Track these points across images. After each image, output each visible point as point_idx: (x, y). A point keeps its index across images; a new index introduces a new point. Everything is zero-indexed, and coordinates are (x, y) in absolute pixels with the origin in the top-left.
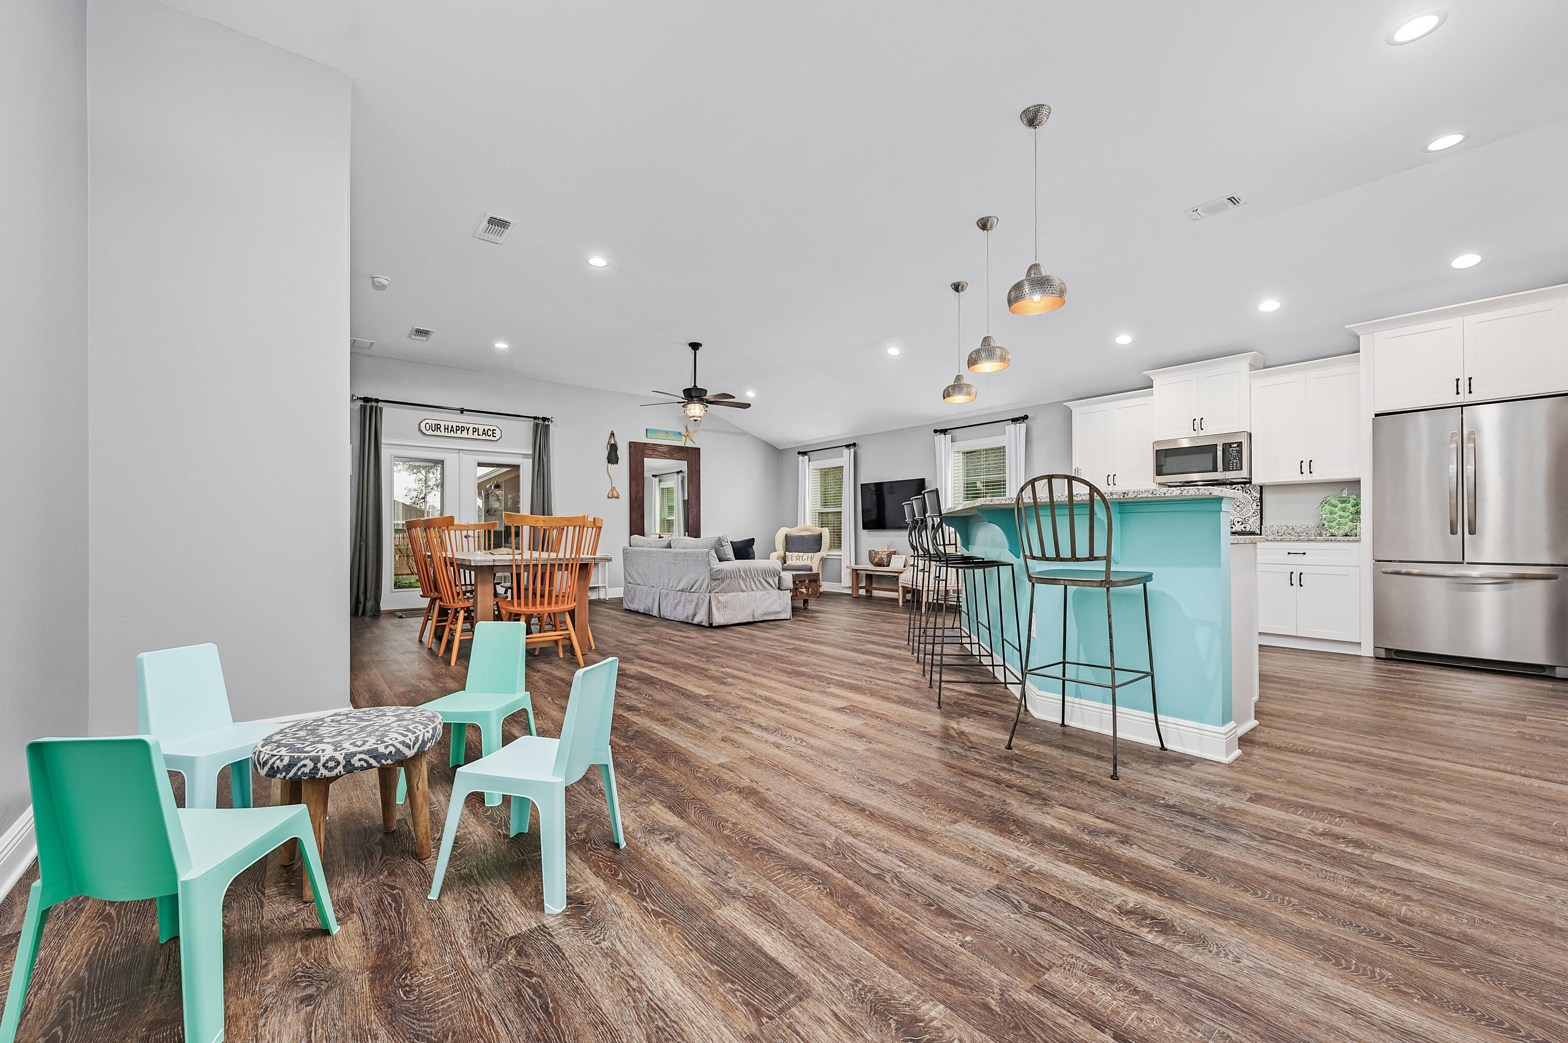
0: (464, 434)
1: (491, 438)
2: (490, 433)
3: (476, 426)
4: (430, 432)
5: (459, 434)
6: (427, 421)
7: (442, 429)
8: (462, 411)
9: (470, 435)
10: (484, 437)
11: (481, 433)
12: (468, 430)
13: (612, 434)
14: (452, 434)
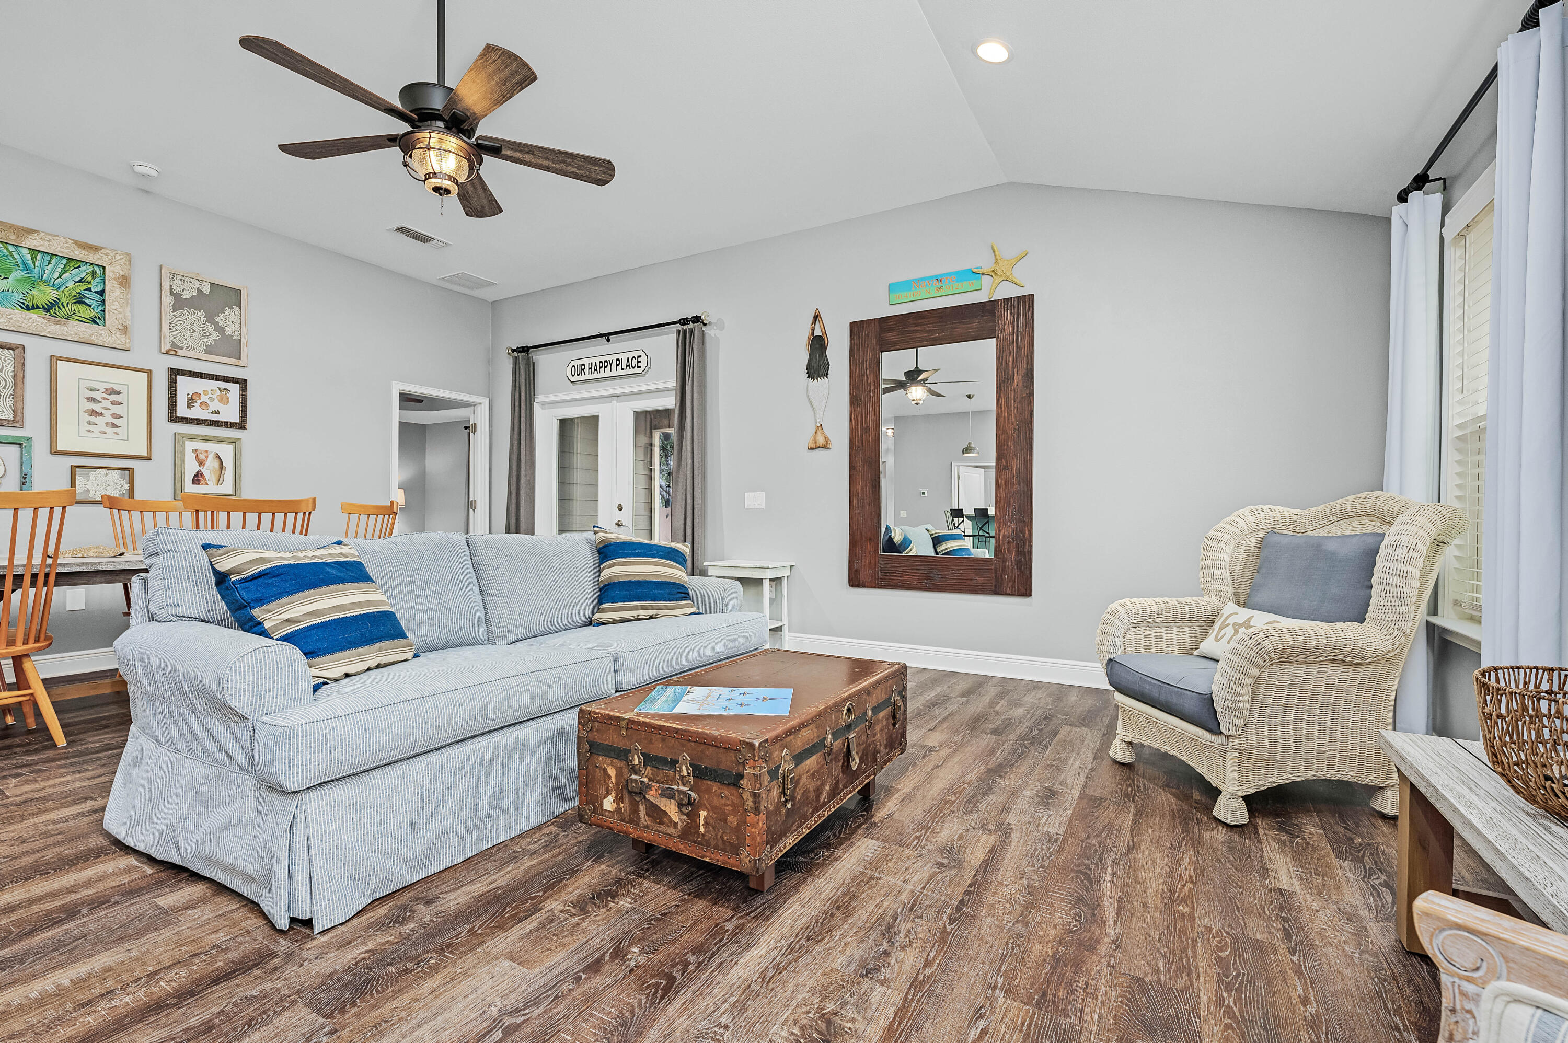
0: (608, 373)
1: (636, 370)
2: (635, 362)
3: (619, 356)
4: (576, 378)
5: (602, 374)
6: (573, 363)
7: (586, 370)
8: (607, 336)
9: (614, 373)
10: (629, 371)
11: (624, 366)
12: (611, 365)
13: (817, 317)
14: (596, 375)
